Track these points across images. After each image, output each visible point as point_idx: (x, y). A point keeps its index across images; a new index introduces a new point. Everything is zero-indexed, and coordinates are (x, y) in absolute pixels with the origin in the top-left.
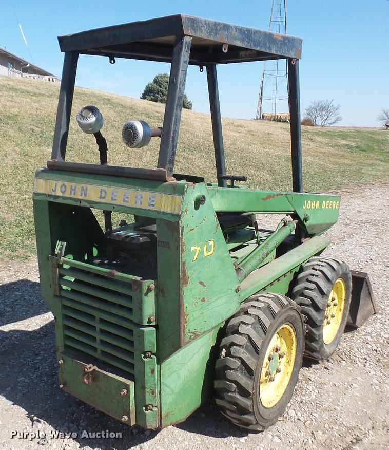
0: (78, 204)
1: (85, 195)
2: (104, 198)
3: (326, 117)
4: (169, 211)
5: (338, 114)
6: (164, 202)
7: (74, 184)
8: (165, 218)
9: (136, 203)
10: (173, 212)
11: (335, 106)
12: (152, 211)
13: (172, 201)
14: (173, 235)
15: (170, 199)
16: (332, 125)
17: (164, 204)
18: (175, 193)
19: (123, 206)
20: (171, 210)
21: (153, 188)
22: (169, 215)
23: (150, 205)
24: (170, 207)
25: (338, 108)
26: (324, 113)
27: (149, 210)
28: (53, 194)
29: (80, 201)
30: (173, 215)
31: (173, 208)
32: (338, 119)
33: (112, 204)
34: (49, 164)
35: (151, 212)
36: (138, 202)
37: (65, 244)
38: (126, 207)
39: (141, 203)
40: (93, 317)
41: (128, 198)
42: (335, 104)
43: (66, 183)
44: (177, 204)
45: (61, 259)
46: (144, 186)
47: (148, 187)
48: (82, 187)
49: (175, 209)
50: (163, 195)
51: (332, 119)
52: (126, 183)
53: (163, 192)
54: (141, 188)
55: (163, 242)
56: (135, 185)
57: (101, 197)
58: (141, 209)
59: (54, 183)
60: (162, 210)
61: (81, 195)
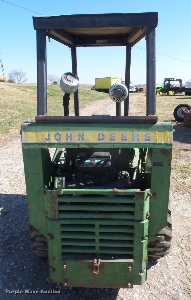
0: (76, 147)
1: (83, 139)
2: (103, 139)
3: (20, 79)
4: (163, 142)
5: (26, 77)
6: (158, 137)
7: (69, 133)
8: (160, 147)
9: (133, 140)
10: (166, 143)
11: (24, 72)
12: (149, 144)
13: (165, 135)
14: (167, 157)
15: (163, 134)
16: (24, 83)
17: (159, 138)
18: (166, 130)
19: (122, 143)
20: (165, 141)
21: (147, 128)
22: (163, 145)
23: (146, 140)
24: (164, 140)
25: (25, 73)
26: (18, 76)
27: (146, 143)
28: (47, 142)
29: (78, 145)
30: (166, 144)
31: (166, 139)
32: (26, 80)
33: (111, 143)
34: (37, 119)
35: (147, 144)
36: (136, 139)
37: (64, 178)
38: (124, 143)
39: (138, 140)
40: (93, 226)
41: (126, 137)
42: (23, 71)
43: (60, 133)
44: (168, 137)
45: (62, 191)
46: (139, 128)
47: (142, 128)
48: (79, 134)
49: (167, 140)
50: (157, 132)
51: (23, 80)
52: (122, 127)
53: (155, 130)
54: (137, 129)
55: (158, 163)
56: (130, 128)
57: (99, 139)
58: (139, 143)
59: (46, 133)
60: (158, 142)
61: (79, 140)
